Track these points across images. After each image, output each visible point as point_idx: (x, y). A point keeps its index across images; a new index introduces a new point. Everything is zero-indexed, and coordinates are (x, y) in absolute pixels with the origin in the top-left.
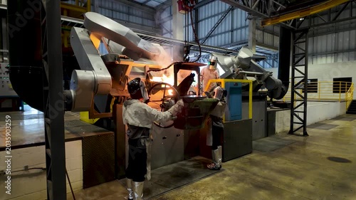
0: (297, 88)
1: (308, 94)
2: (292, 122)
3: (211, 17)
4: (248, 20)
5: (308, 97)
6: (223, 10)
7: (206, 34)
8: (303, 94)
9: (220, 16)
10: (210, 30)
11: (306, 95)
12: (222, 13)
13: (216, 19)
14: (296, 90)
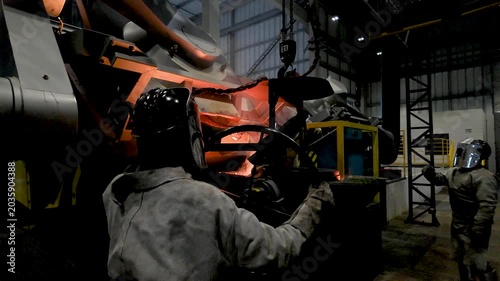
0: (417, 146)
1: (436, 157)
2: (411, 203)
3: (255, 45)
4: (308, 52)
5: (435, 161)
6: (272, 36)
7: (247, 69)
8: (428, 157)
9: (267, 45)
10: (252, 64)
11: (432, 158)
12: (270, 40)
13: (261, 50)
14: (416, 149)
